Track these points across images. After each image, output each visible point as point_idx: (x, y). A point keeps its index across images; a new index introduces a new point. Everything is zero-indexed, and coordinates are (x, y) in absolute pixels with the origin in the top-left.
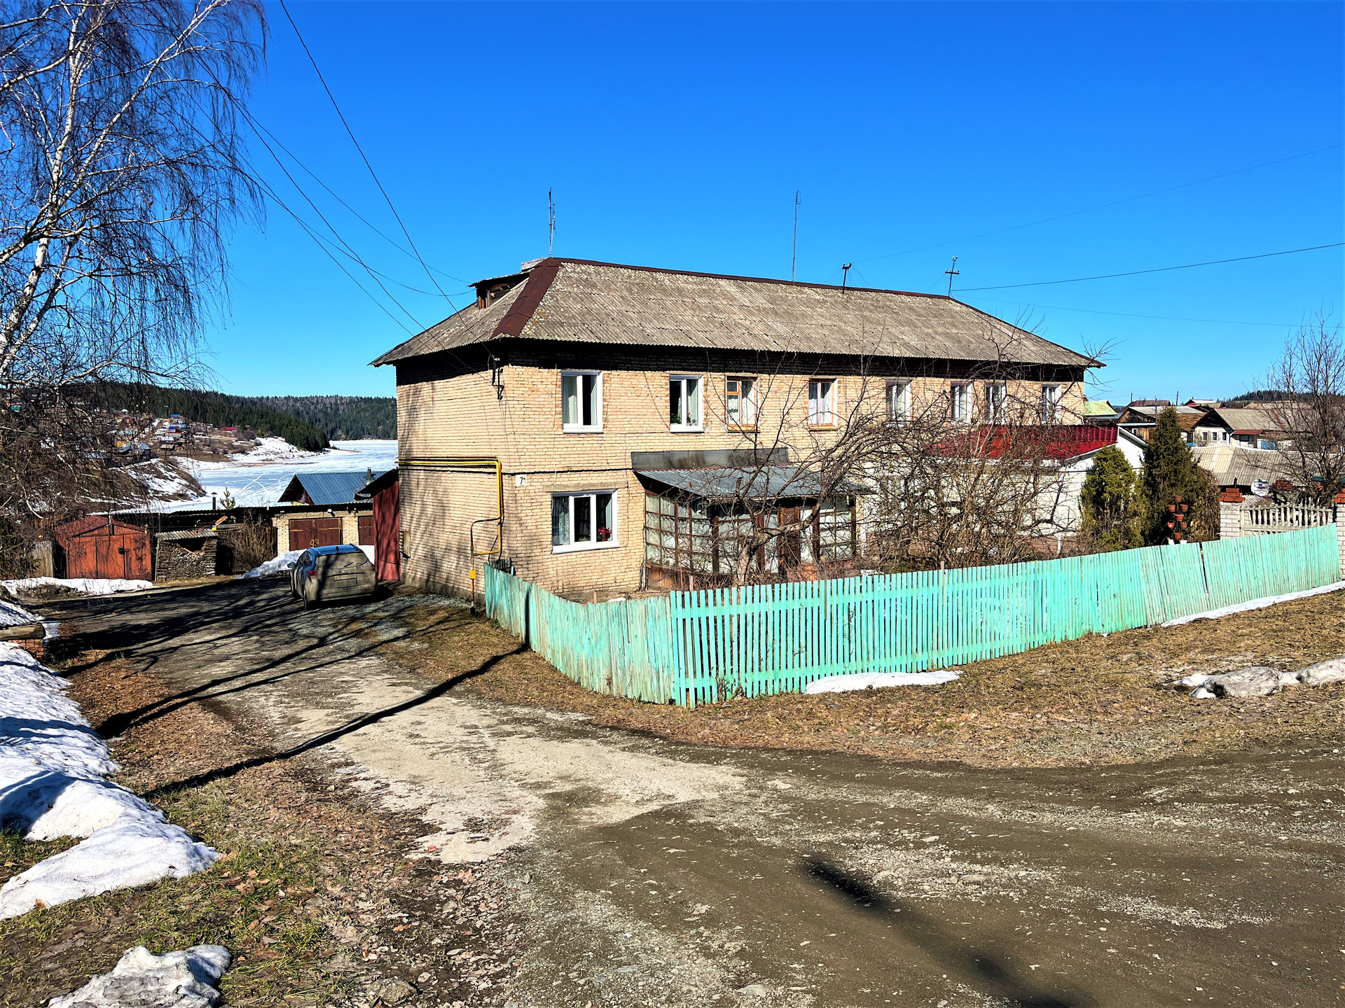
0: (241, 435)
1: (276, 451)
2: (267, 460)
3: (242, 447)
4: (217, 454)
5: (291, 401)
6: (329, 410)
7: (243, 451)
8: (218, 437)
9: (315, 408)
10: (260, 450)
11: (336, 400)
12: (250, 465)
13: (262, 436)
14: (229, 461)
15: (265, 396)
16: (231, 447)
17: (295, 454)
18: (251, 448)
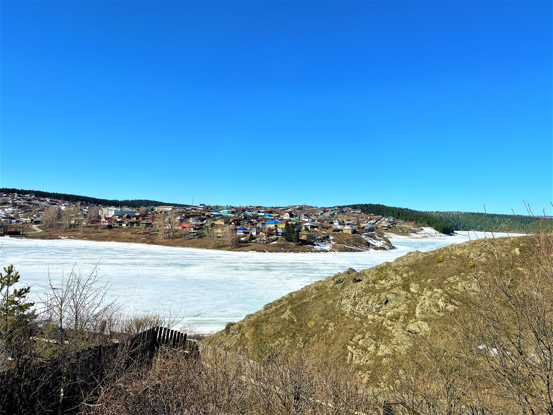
0: (415, 225)
1: (429, 233)
2: (425, 236)
3: (414, 230)
4: (404, 233)
5: (439, 213)
6: (455, 217)
7: (415, 232)
8: (405, 226)
9: (449, 216)
10: (423, 232)
11: (458, 213)
12: (417, 238)
13: (424, 226)
14: (409, 236)
15: (428, 211)
16: (410, 230)
17: (438, 235)
18: (419, 231)
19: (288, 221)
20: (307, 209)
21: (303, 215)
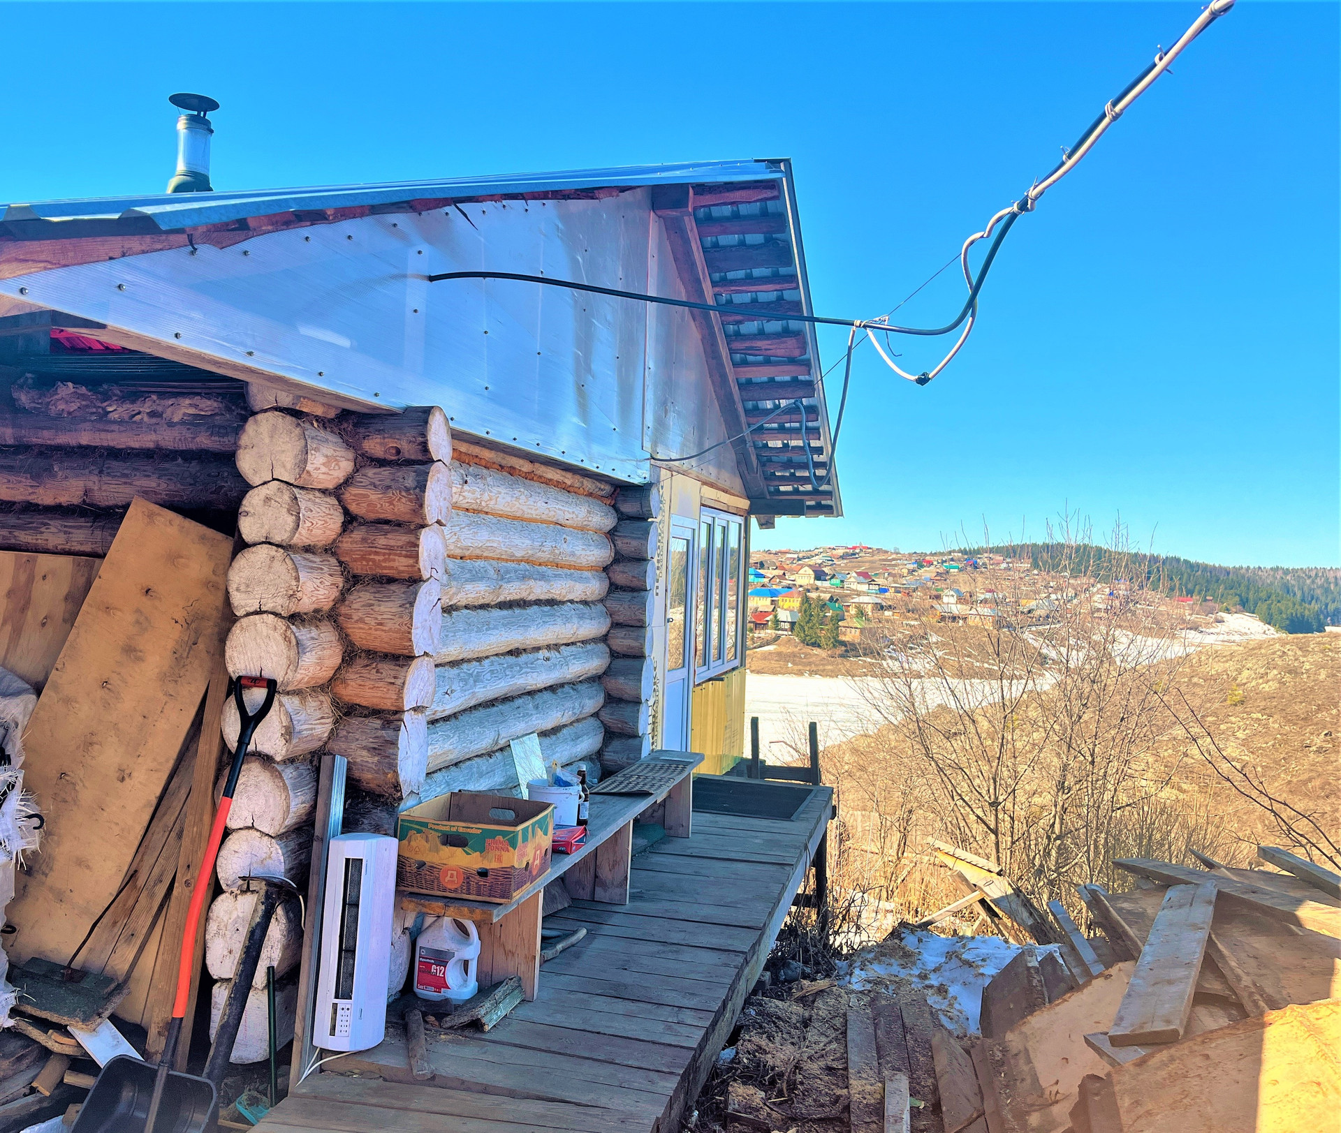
19: (809, 591)
20: (868, 558)
21: (854, 574)
